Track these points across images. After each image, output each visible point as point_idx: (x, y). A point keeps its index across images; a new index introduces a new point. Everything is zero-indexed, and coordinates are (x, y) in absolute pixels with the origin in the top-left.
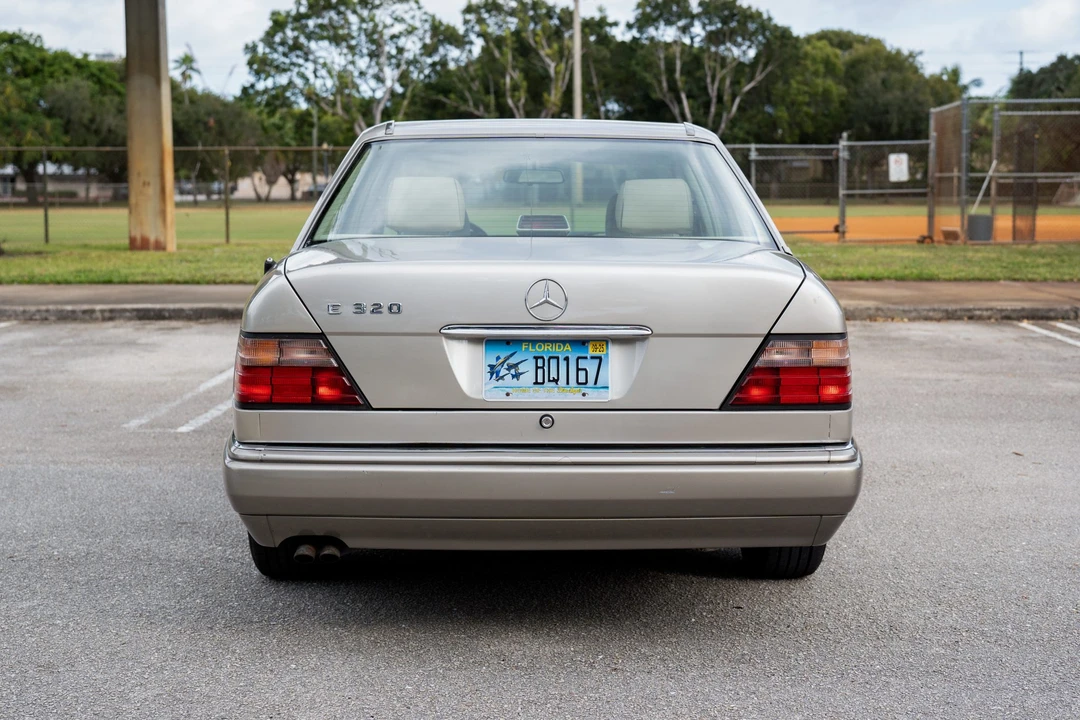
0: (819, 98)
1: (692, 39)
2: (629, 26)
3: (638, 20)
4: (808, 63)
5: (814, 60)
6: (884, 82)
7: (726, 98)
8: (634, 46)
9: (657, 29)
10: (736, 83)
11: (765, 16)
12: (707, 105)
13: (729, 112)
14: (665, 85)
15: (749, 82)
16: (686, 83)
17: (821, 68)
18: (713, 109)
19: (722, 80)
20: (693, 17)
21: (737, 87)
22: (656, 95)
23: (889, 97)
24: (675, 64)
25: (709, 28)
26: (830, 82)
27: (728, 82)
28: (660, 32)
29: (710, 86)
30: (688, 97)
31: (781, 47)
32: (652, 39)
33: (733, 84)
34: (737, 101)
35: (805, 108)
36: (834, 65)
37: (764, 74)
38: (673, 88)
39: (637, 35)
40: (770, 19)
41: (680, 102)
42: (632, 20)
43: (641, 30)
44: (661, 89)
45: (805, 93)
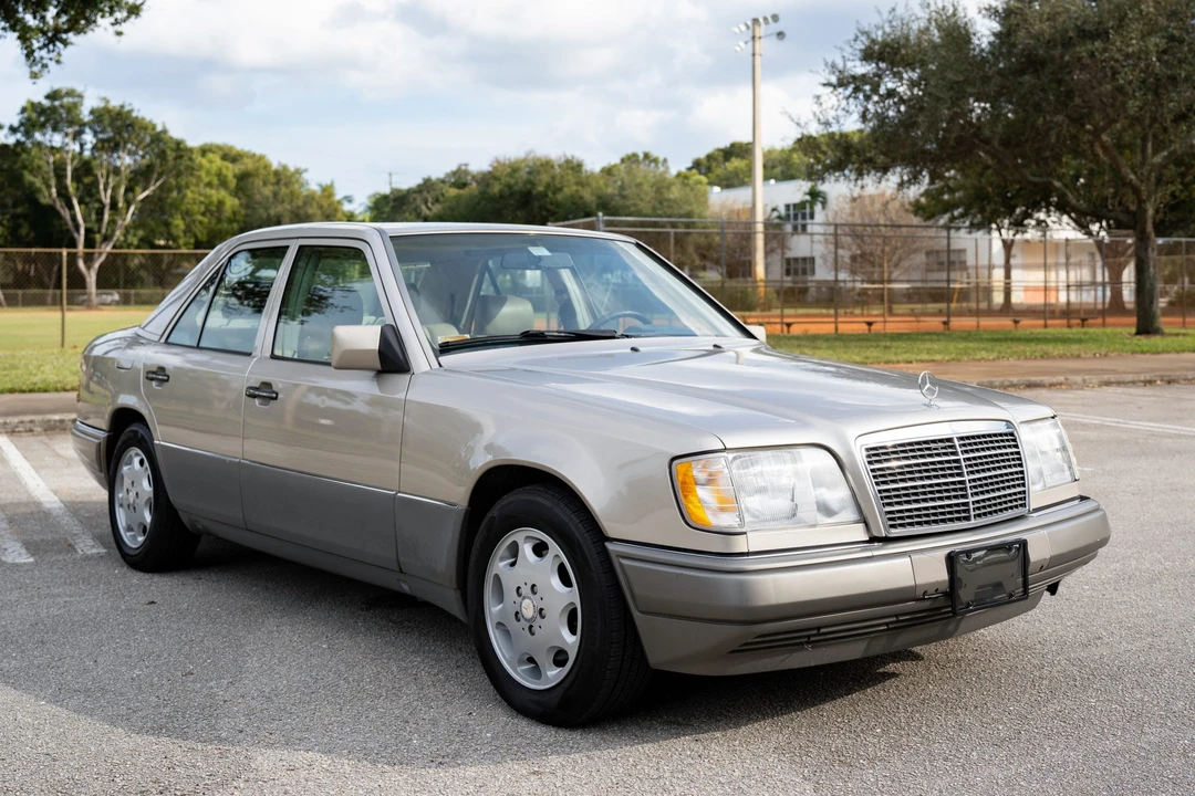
0: (214, 208)
1: (82, 146)
2: (13, 130)
3: (22, 124)
4: (203, 174)
5: (208, 173)
6: (275, 195)
7: (121, 204)
8: (19, 149)
9: (44, 135)
10: (129, 189)
11: (159, 128)
12: (100, 213)
13: (124, 220)
14: (54, 190)
15: (144, 190)
16: (78, 189)
17: (215, 181)
18: (106, 217)
19: (115, 189)
20: (83, 125)
21: (130, 195)
22: (44, 200)
23: (280, 209)
24: (65, 170)
25: (101, 136)
26: (223, 193)
27: (122, 190)
28: (48, 137)
29: (102, 193)
30: (80, 203)
31: (175, 159)
32: (39, 144)
33: (127, 191)
34: (132, 209)
35: (200, 218)
36: (226, 177)
37: (158, 184)
38: (63, 193)
39: (23, 139)
40: (165, 131)
41: (71, 207)
42: (16, 124)
43: (28, 134)
44: (50, 195)
45: (202, 203)
